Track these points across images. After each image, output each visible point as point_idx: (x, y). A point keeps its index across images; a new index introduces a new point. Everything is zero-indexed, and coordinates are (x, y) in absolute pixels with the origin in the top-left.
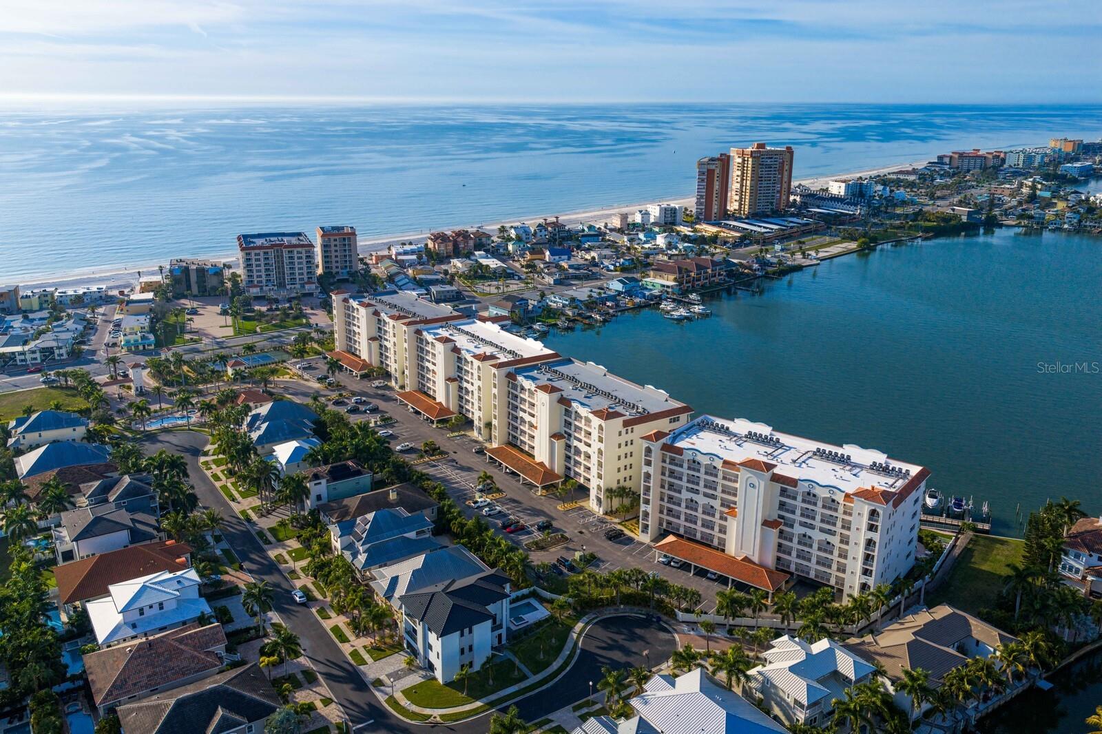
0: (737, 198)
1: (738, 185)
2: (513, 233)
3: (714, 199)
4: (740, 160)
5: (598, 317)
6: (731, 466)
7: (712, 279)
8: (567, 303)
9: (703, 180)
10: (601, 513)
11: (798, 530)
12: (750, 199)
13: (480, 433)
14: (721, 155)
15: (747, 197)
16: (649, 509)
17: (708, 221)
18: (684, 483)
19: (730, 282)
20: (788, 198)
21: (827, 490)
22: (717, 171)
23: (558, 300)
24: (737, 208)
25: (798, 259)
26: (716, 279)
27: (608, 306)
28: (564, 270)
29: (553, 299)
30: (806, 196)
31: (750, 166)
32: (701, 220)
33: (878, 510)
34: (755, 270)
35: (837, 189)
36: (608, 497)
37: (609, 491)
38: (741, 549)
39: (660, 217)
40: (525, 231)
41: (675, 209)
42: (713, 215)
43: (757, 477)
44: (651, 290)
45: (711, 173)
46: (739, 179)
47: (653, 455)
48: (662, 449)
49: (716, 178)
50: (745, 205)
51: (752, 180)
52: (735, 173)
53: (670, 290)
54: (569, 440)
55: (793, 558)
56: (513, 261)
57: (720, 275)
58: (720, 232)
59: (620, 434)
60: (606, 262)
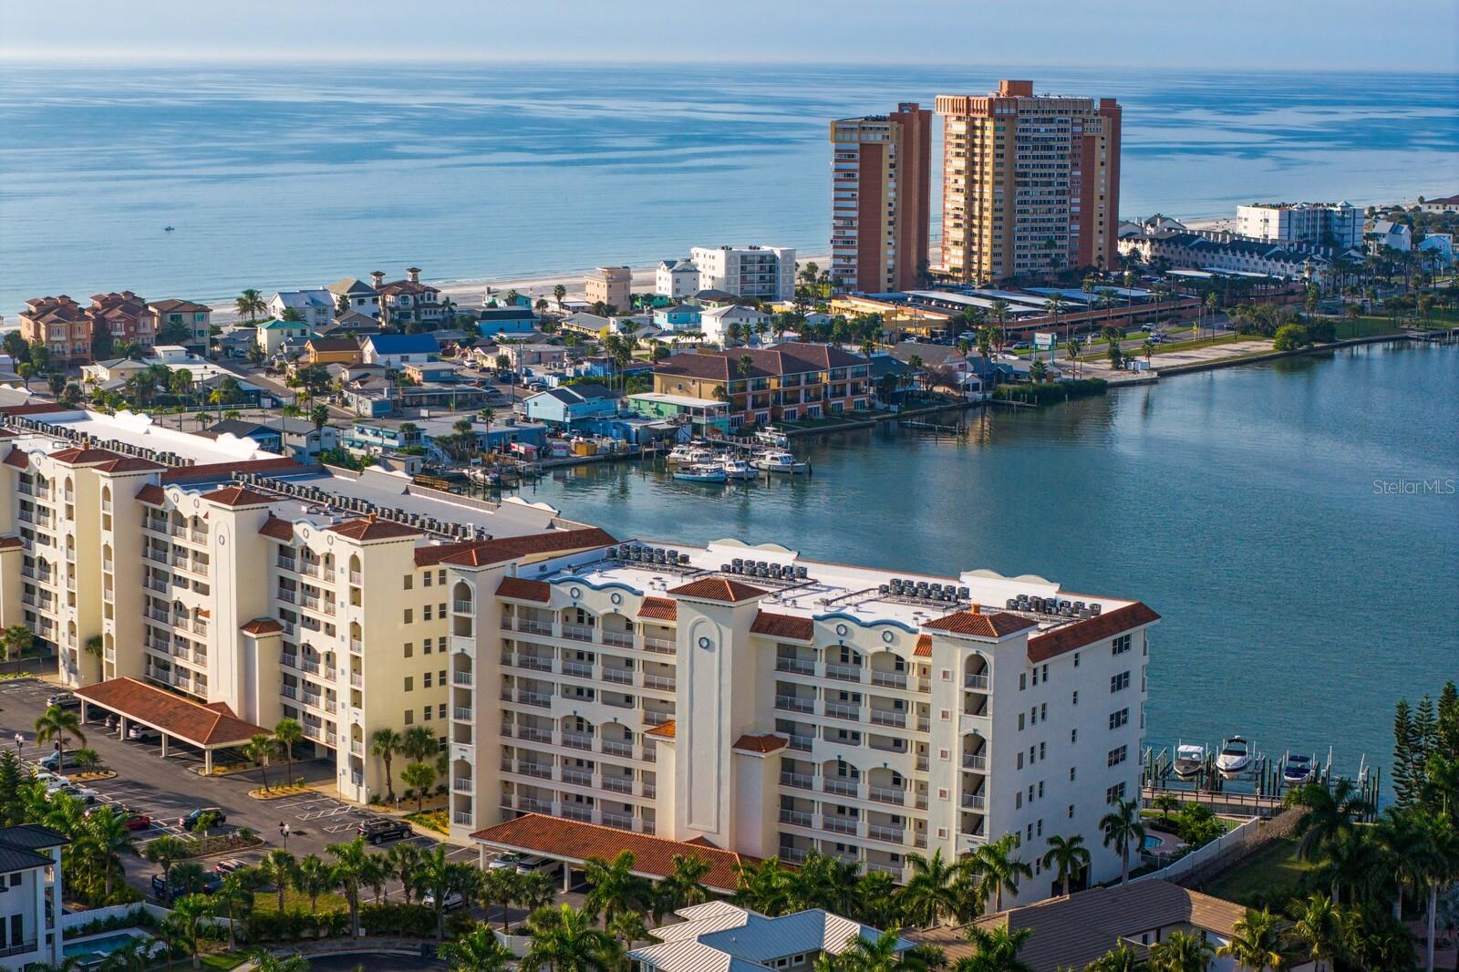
0: (959, 235)
1: (961, 198)
2: (277, 307)
3: (885, 228)
4: (961, 128)
5: (479, 474)
6: (661, 610)
7: (834, 402)
8: (395, 443)
9: (849, 176)
10: (363, 801)
11: (824, 751)
12: (994, 237)
13: (72, 670)
14: (901, 106)
15: (986, 232)
16: (470, 753)
17: (868, 289)
18: (557, 677)
19: (887, 410)
20: (1113, 246)
21: (877, 633)
22: (889, 148)
23: (370, 438)
24: (960, 263)
25: (1103, 369)
26: (846, 403)
27: (515, 454)
28: (411, 382)
29: (357, 436)
30: (1168, 241)
31: (988, 142)
32: (848, 288)
33: (984, 654)
34: (967, 388)
35: (1257, 223)
36: (377, 751)
37: (383, 738)
38: (690, 821)
39: (728, 280)
40: (315, 302)
41: (774, 258)
42: (884, 275)
43: (715, 620)
44: (648, 419)
45: (870, 154)
46: (962, 182)
47: (474, 603)
48: (500, 592)
49: (886, 170)
50: (981, 253)
51: (996, 183)
52: (947, 166)
53: (702, 420)
54: (290, 632)
55: (817, 832)
56: (270, 371)
57: (856, 391)
58: (895, 314)
59: (408, 583)
60: (539, 372)
